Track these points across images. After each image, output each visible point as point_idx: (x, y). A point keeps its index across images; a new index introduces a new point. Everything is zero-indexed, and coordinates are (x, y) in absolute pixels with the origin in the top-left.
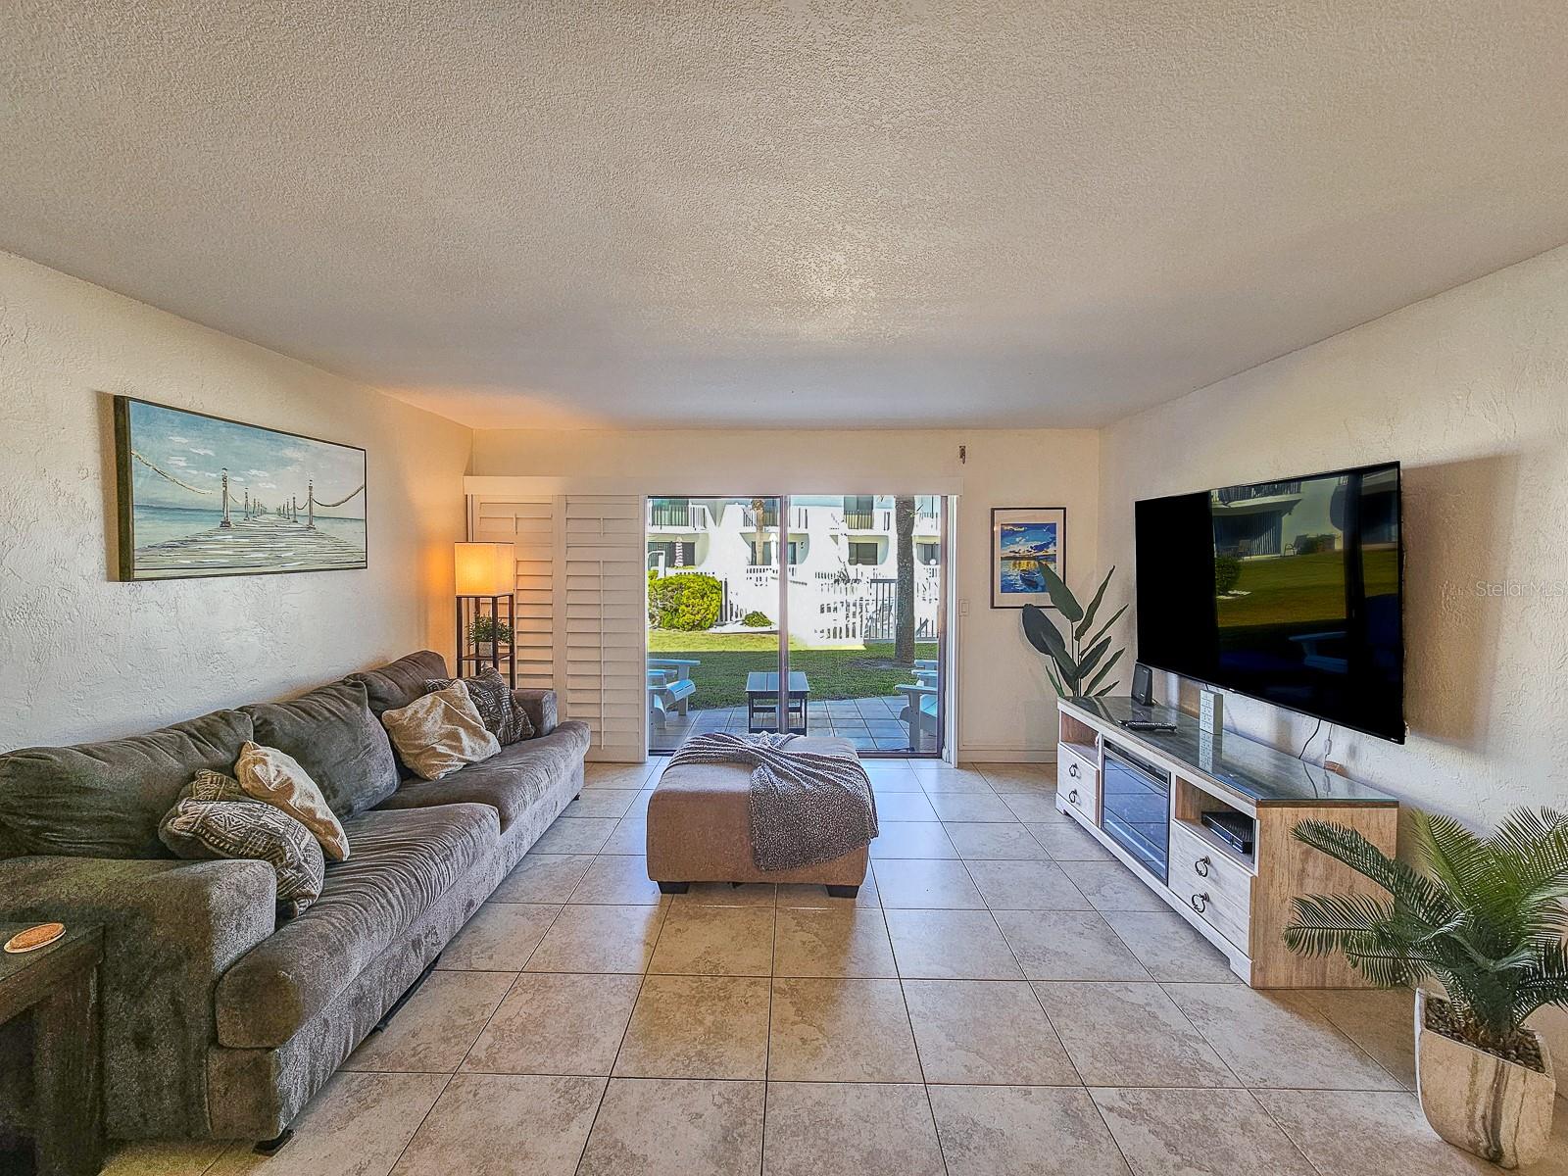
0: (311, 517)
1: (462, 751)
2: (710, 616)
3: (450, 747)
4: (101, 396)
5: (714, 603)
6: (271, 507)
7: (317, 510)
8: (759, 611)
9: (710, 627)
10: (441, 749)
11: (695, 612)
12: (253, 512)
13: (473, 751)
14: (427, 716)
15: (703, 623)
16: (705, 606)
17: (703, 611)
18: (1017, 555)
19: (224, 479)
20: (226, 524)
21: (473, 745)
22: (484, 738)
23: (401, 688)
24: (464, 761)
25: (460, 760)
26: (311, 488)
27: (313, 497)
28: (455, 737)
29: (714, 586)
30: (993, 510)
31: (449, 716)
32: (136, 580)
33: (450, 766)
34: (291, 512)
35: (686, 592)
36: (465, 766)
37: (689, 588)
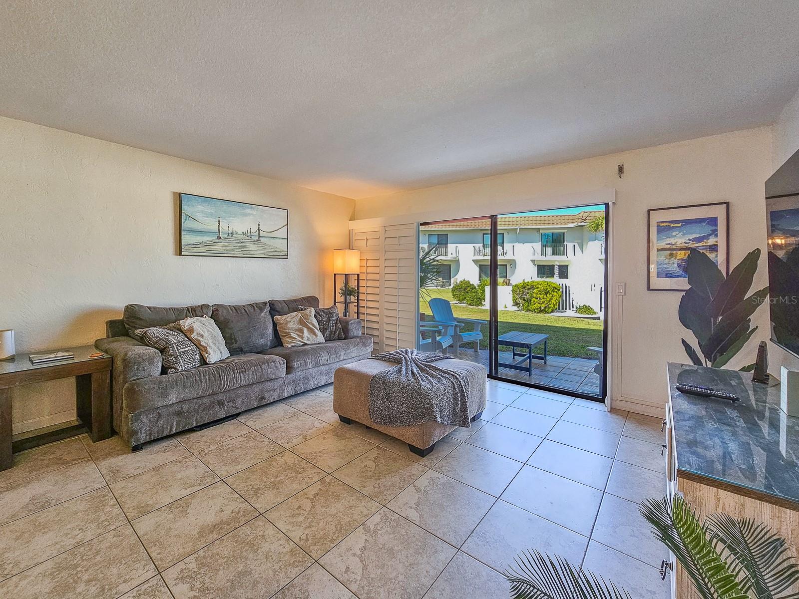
0: (259, 236)
1: (302, 338)
2: (552, 305)
3: (298, 335)
4: (174, 193)
5: (554, 298)
6: (240, 232)
7: (262, 234)
8: (587, 305)
9: (552, 312)
10: (293, 335)
11: (541, 302)
12: (232, 234)
13: (308, 339)
14: (290, 321)
15: (547, 309)
16: (548, 299)
17: (546, 302)
18: (674, 247)
19: (219, 221)
20: (219, 238)
21: (309, 336)
22: (315, 334)
23: (289, 308)
24: (303, 342)
25: (300, 341)
26: (259, 225)
27: (260, 228)
28: (301, 331)
29: (554, 288)
30: (649, 211)
31: (301, 322)
32: (183, 255)
33: (294, 343)
34: (249, 234)
35: (535, 291)
36: (303, 345)
37: (538, 288)
